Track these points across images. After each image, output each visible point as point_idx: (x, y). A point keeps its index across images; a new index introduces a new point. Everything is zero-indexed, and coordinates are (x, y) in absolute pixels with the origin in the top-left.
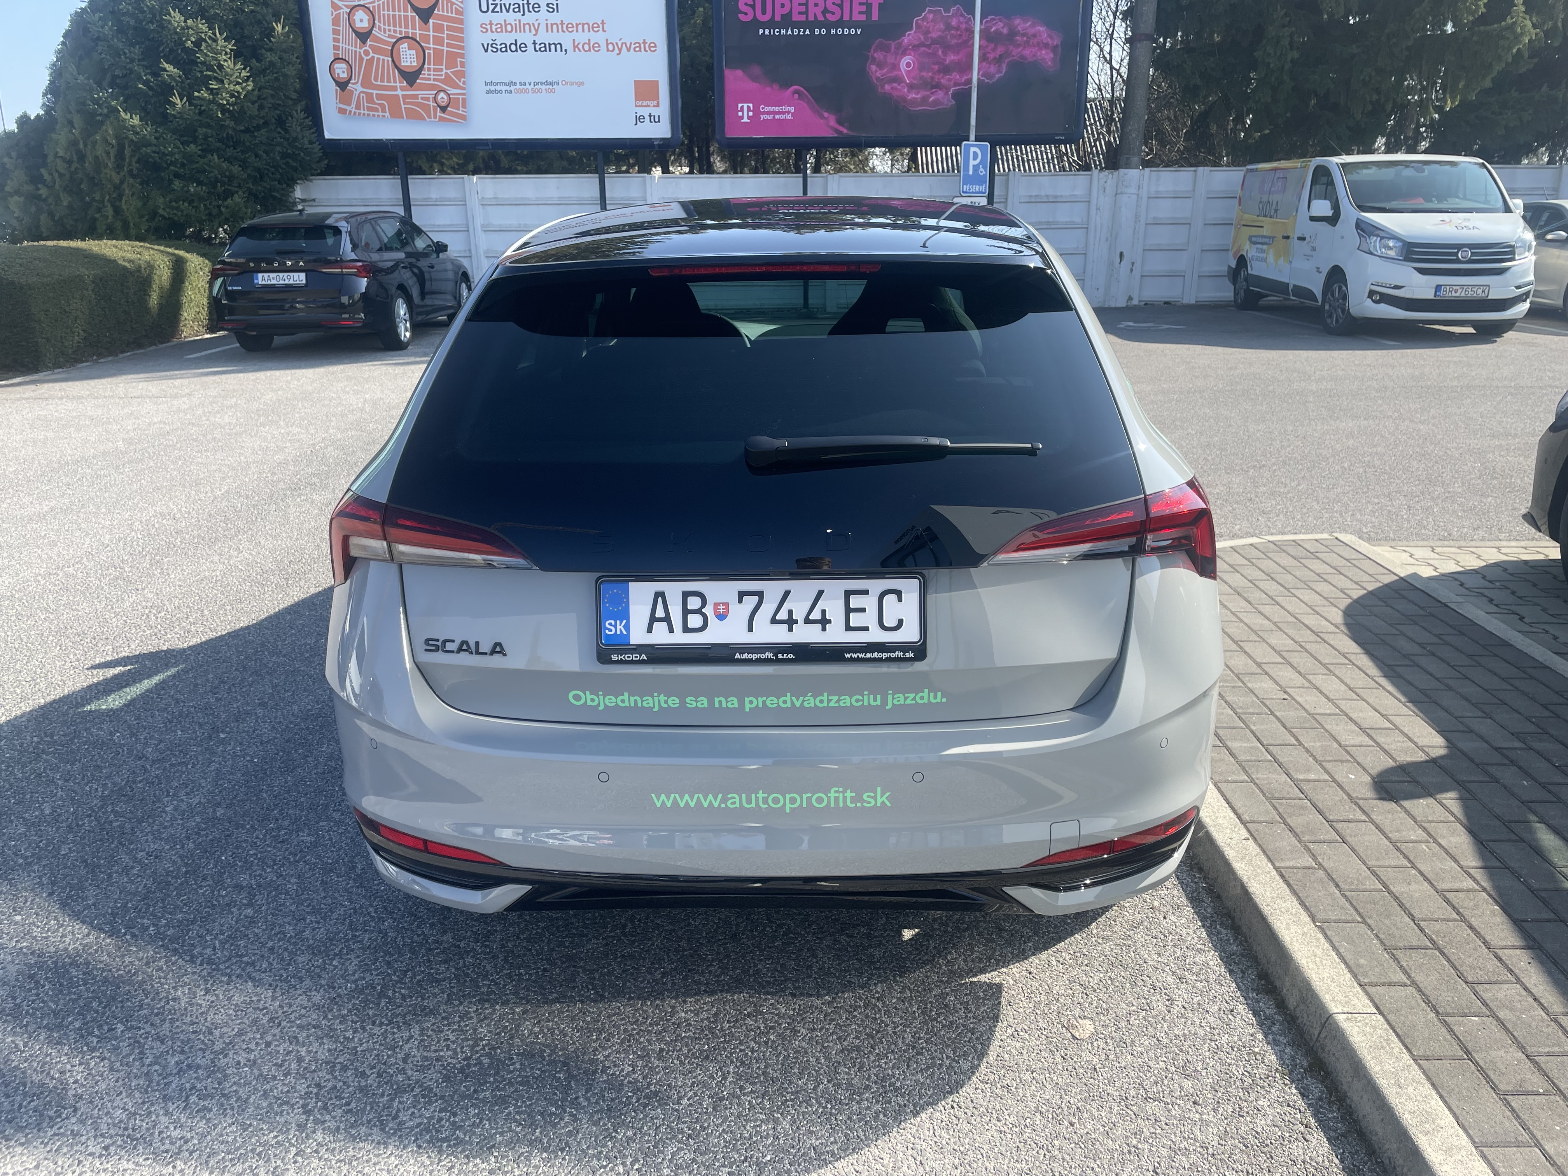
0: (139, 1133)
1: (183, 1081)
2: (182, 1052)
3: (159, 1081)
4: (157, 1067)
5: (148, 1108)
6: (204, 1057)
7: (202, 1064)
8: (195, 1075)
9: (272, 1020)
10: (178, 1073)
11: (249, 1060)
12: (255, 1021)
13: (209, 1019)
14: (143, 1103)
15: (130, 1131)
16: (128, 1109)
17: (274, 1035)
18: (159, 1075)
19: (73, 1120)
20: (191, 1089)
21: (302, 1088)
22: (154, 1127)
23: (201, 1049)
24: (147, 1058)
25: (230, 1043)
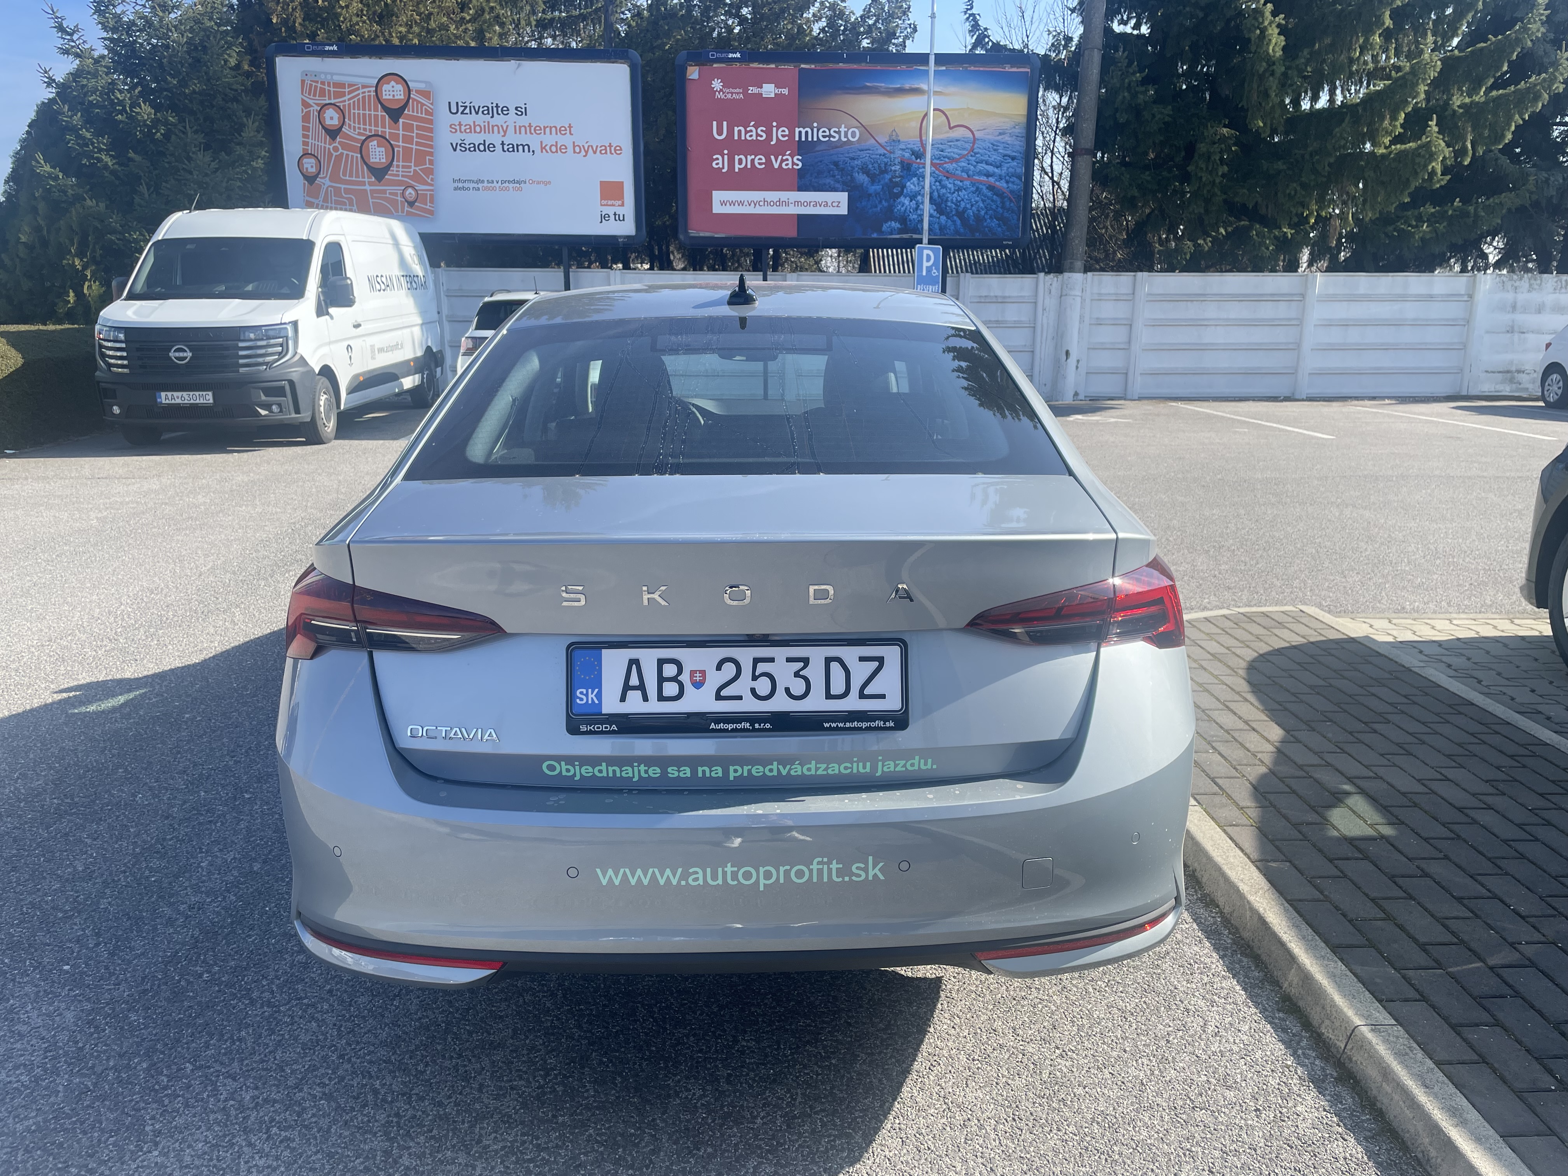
0: (225, 1163)
1: (261, 1114)
2: (257, 1088)
3: (237, 1115)
4: (232, 1102)
5: (230, 1140)
6: (279, 1092)
7: (278, 1098)
8: (272, 1109)
9: (341, 1056)
10: (255, 1107)
11: (324, 1094)
12: (325, 1058)
13: (278, 1057)
14: (225, 1136)
15: (215, 1162)
16: (210, 1142)
17: (347, 1070)
18: (236, 1110)
19: (156, 1153)
20: (271, 1122)
21: (382, 1117)
22: (239, 1157)
23: (274, 1085)
24: (221, 1094)
25: (302, 1079)
